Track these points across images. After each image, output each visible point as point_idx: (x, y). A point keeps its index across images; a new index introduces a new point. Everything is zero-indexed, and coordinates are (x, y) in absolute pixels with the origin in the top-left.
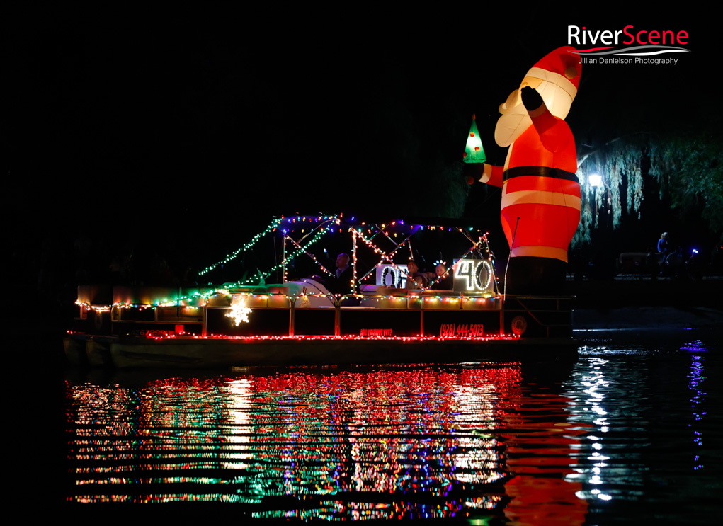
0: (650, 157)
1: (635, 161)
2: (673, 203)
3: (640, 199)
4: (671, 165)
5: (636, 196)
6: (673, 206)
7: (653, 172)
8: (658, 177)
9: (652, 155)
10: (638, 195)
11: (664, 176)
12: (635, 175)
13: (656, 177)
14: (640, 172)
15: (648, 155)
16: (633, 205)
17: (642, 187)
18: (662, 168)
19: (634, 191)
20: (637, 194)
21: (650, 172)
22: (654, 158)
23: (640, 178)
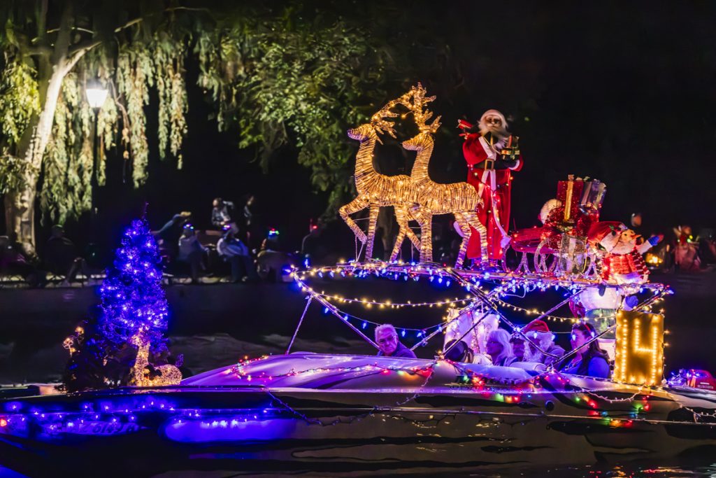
0: (198, 54)
1: (171, 61)
2: (244, 138)
3: (181, 131)
4: (236, 68)
5: (174, 126)
6: (244, 143)
7: (207, 80)
8: (216, 89)
9: (203, 50)
10: (177, 125)
11: (225, 88)
12: (171, 87)
13: (212, 90)
14: (179, 82)
15: (196, 49)
16: (169, 142)
17: (185, 109)
18: (222, 74)
19: (170, 116)
20: (176, 121)
21: (200, 81)
22: (207, 54)
23: (182, 93)
